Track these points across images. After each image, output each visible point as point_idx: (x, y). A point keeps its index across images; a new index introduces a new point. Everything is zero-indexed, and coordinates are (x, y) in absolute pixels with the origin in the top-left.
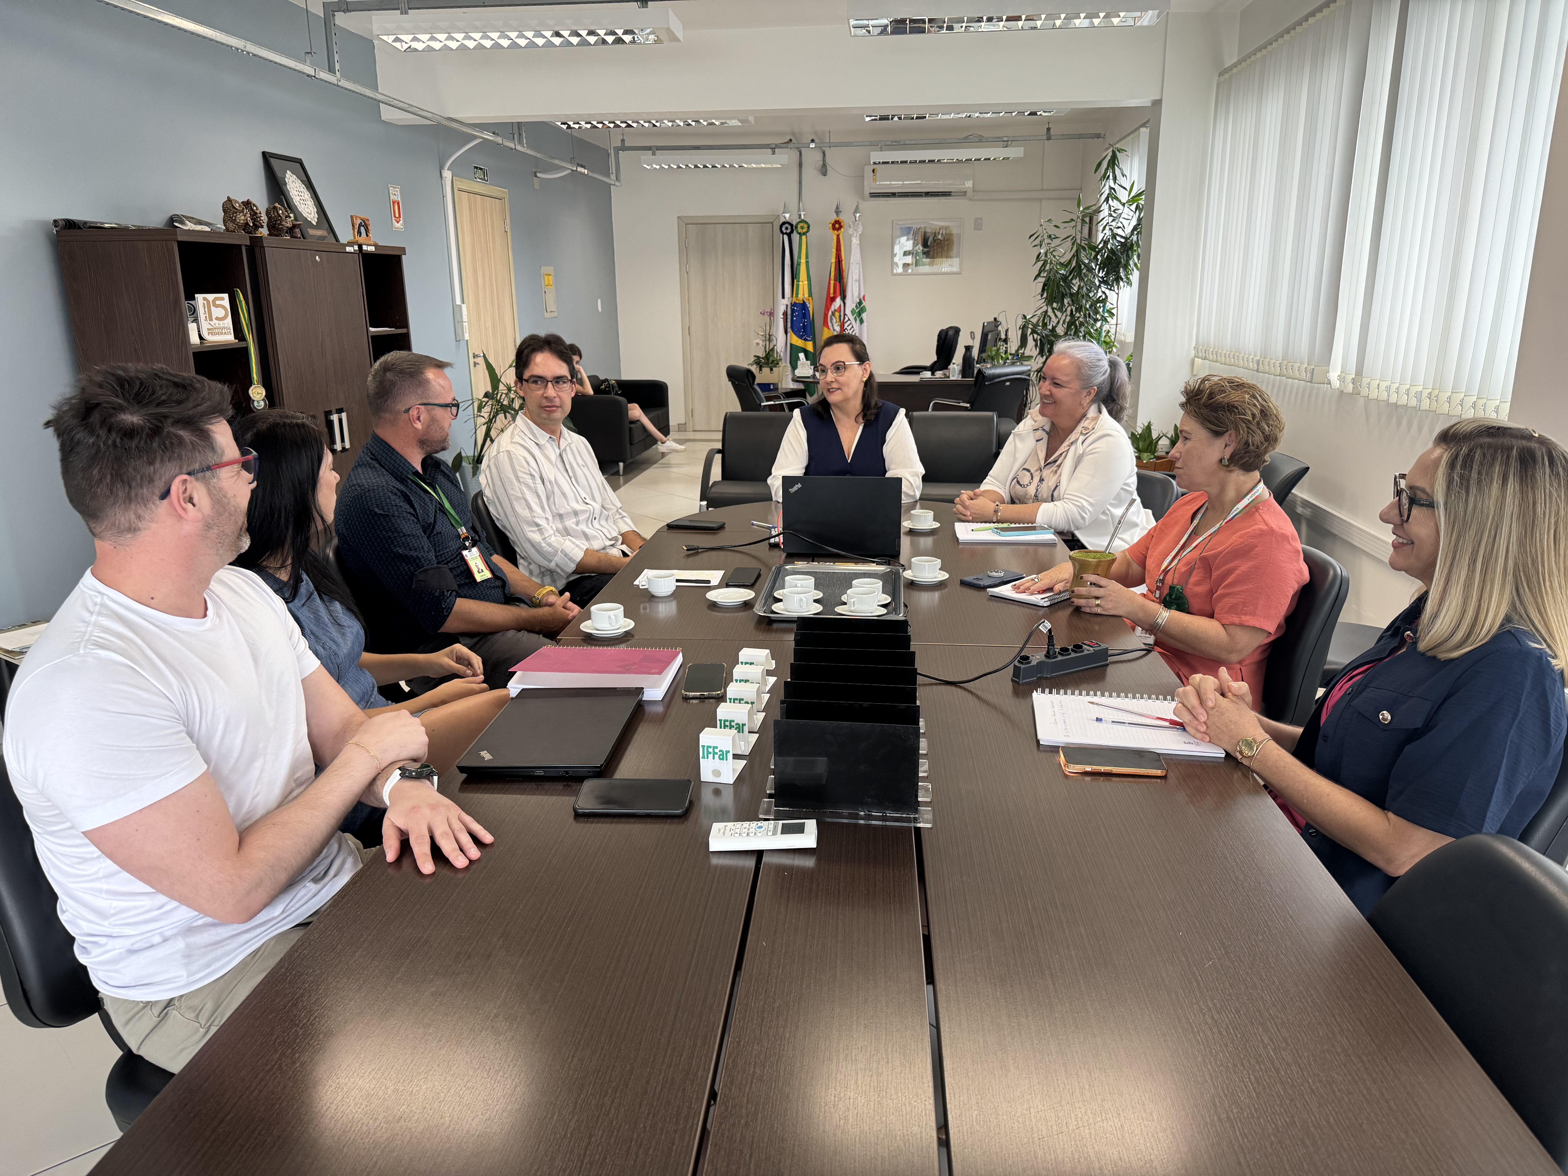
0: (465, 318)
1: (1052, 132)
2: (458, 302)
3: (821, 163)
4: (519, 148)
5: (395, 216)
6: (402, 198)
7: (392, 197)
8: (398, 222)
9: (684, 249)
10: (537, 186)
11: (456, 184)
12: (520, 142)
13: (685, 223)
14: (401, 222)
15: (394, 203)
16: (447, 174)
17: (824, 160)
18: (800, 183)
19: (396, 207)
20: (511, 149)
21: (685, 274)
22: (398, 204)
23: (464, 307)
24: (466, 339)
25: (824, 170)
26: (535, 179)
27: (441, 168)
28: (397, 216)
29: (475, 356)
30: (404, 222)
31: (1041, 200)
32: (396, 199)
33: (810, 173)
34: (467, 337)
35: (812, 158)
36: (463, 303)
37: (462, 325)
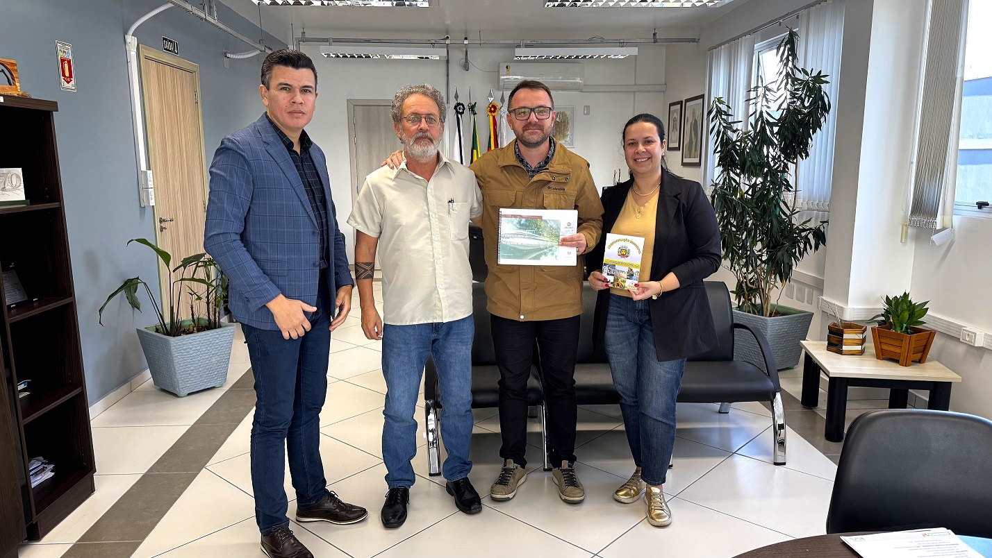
0: (151, 184)
1: (658, 37)
2: (143, 167)
3: (464, 60)
4: (209, 19)
5: (64, 75)
6: (73, 57)
7: (61, 55)
8: (68, 82)
9: (352, 126)
10: (227, 66)
11: (143, 52)
12: (210, 14)
13: (353, 105)
14: (72, 82)
15: (63, 61)
16: (132, 41)
17: (466, 59)
18: (448, 75)
19: (66, 66)
20: (202, 19)
21: (353, 145)
22: (69, 62)
23: (150, 173)
24: (151, 205)
25: (466, 67)
26: (225, 59)
27: (125, 33)
28: (67, 75)
29: (161, 221)
30: (76, 84)
31: (635, 92)
32: (65, 56)
33: (455, 69)
34: (152, 203)
35: (457, 56)
36: (150, 169)
37: (148, 192)
